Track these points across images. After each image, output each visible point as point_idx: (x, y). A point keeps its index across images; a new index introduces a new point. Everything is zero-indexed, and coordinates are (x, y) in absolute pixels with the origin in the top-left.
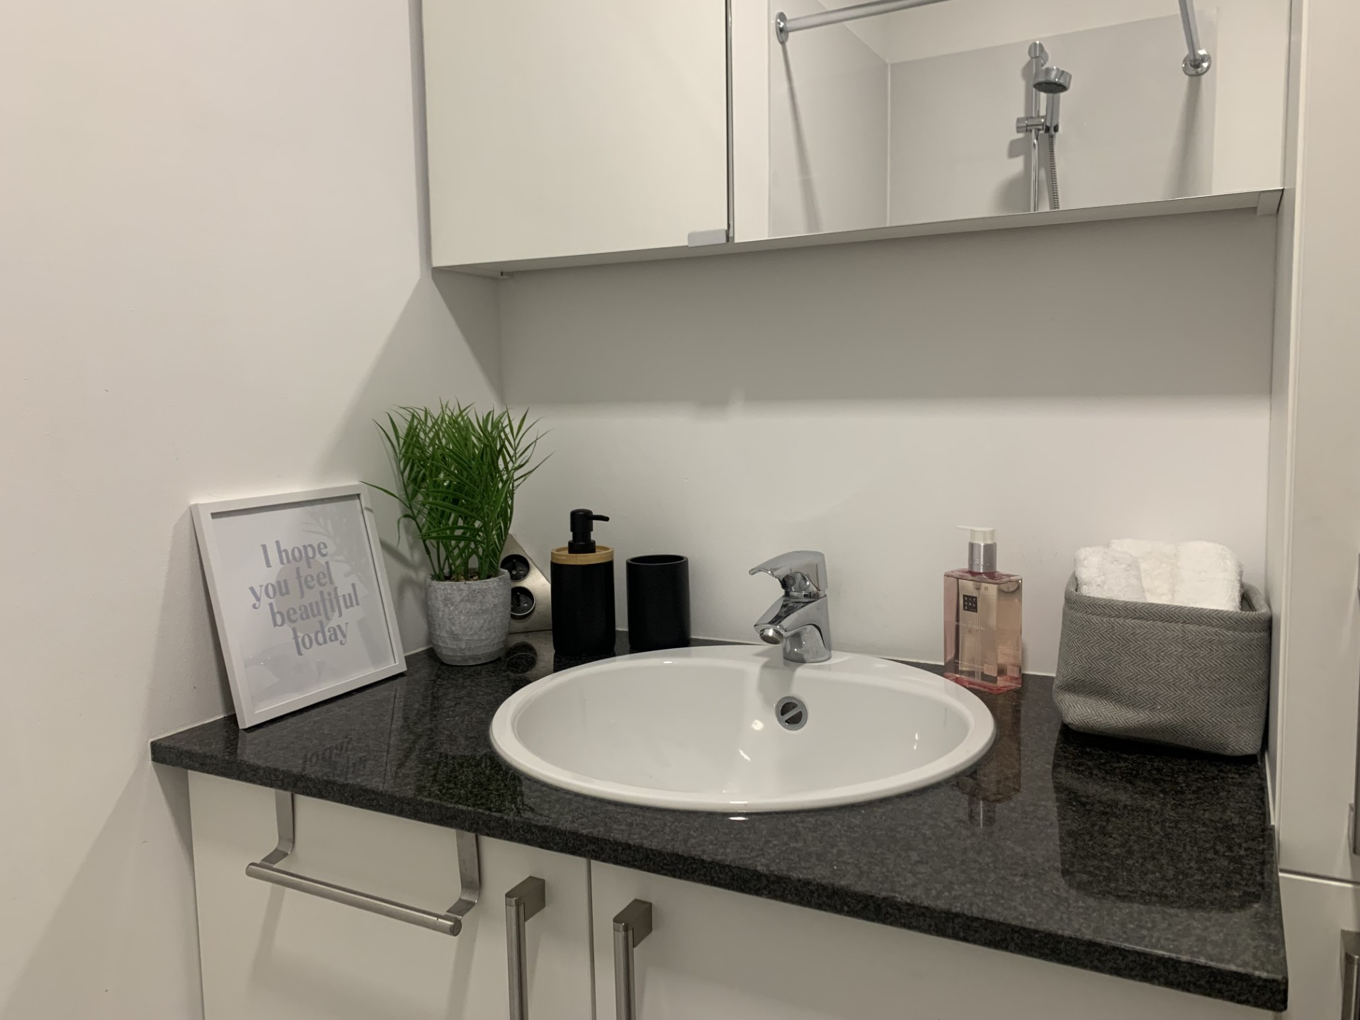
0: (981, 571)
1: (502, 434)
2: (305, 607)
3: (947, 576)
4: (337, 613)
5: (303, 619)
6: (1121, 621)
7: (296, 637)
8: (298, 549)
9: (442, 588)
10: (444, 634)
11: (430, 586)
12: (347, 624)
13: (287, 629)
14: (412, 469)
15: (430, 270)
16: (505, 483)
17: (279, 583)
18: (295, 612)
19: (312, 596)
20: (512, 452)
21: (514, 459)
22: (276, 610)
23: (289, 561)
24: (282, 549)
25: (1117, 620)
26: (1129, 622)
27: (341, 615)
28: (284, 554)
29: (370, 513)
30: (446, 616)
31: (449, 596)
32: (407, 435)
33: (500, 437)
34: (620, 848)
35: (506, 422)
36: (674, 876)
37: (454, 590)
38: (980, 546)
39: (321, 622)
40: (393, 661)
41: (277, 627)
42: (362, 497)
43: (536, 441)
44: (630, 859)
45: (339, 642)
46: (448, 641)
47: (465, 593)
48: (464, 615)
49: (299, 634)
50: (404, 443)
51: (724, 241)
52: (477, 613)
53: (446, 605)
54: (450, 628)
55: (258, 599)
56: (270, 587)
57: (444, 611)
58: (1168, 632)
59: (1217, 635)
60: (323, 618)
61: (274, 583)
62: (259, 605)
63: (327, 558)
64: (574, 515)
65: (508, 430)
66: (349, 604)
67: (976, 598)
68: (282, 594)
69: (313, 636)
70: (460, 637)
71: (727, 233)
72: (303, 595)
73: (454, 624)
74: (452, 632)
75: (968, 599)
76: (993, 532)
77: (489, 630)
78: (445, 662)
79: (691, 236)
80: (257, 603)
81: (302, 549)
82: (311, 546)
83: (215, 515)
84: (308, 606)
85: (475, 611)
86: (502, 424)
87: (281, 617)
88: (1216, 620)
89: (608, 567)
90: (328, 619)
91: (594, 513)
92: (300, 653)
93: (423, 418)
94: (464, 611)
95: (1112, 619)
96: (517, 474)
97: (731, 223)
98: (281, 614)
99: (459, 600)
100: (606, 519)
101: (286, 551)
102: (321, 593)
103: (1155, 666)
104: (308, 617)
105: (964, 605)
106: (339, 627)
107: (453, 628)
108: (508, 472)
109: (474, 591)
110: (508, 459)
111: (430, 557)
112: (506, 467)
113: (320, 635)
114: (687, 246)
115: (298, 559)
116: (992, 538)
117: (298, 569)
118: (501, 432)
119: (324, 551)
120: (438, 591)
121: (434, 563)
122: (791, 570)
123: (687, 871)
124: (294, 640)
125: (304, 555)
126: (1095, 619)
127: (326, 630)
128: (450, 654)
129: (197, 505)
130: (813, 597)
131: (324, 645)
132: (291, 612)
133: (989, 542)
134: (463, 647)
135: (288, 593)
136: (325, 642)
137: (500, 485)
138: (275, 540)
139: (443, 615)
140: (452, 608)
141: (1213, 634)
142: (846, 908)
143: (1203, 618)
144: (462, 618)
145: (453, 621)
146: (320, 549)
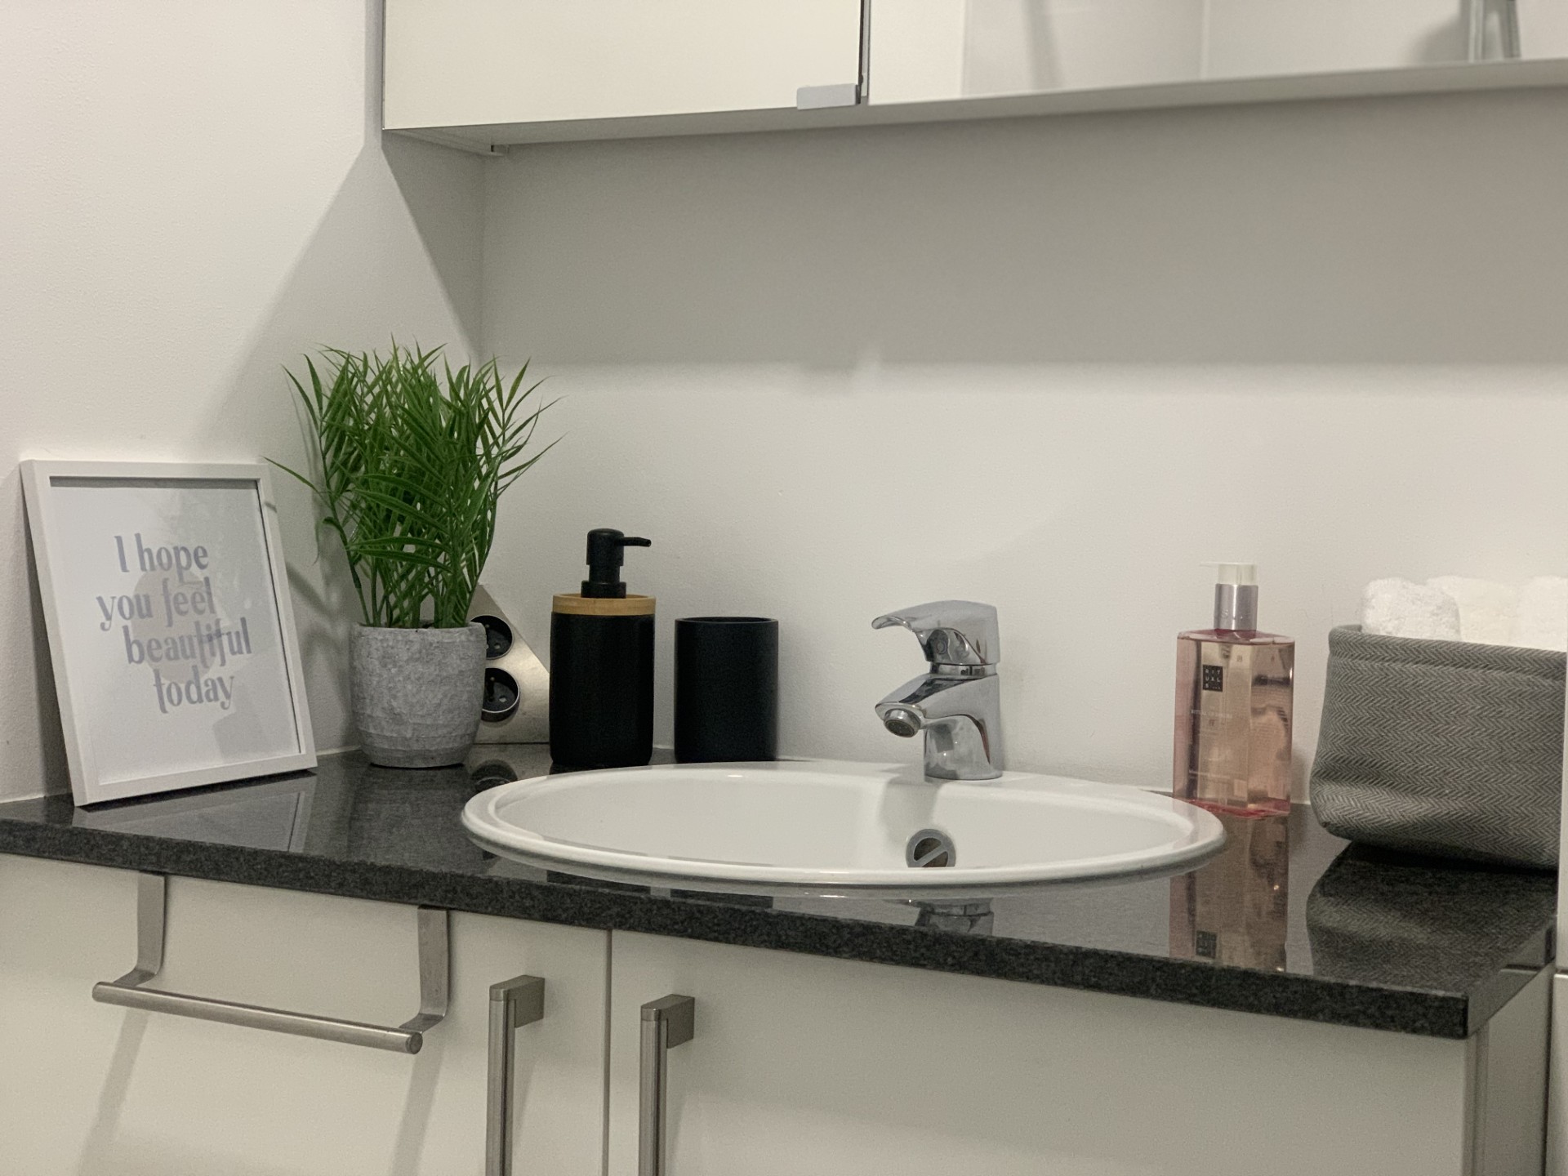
0: (1233, 628)
1: (484, 402)
2: (174, 641)
3: (1181, 638)
4: (218, 659)
5: (169, 658)
6: (1398, 666)
7: (159, 685)
8: (167, 551)
9: (380, 637)
10: (379, 713)
11: (360, 635)
12: (232, 678)
13: (146, 668)
14: (338, 449)
15: (380, 135)
16: (483, 479)
17: (137, 597)
18: (159, 646)
19: (184, 626)
20: (498, 431)
21: (500, 441)
22: (132, 638)
23: (153, 568)
24: (144, 547)
25: (1393, 665)
26: (1412, 667)
27: (223, 663)
28: (146, 555)
29: (272, 512)
30: (384, 683)
31: (390, 651)
32: (336, 390)
33: (480, 405)
34: (655, 907)
35: (491, 383)
36: (728, 942)
37: (398, 641)
38: (1231, 588)
39: (195, 668)
40: (297, 750)
41: (133, 663)
42: (261, 485)
43: (537, 414)
44: (669, 922)
45: (219, 703)
46: (384, 723)
47: (416, 647)
48: (412, 682)
49: (163, 680)
50: (330, 405)
51: (853, 101)
52: (433, 681)
53: (385, 666)
54: (389, 702)
55: (109, 618)
56: (125, 602)
57: (380, 676)
58: (1463, 682)
59: (1529, 685)
60: (197, 661)
61: (131, 596)
62: (110, 626)
63: (206, 572)
64: (594, 537)
65: (493, 395)
66: (236, 649)
67: (1221, 668)
68: (142, 616)
69: (183, 687)
70: (404, 717)
71: (858, 89)
72: (170, 624)
73: (395, 697)
74: (392, 709)
75: (1210, 671)
76: (1252, 569)
77: (450, 711)
78: (377, 763)
79: (801, 92)
80: (107, 624)
81: (172, 552)
82: (185, 549)
83: (56, 481)
84: (177, 641)
85: (431, 678)
86: (485, 385)
87: (140, 650)
88: (1528, 664)
89: (646, 625)
90: (206, 667)
91: (626, 535)
92: (164, 710)
93: (361, 369)
94: (412, 678)
95: (1386, 664)
96: (504, 468)
97: (865, 74)
98: (140, 645)
99: (405, 658)
100: (646, 543)
101: (149, 551)
102: (197, 624)
103: (1443, 731)
104: (176, 658)
105: (1205, 682)
106: (220, 680)
107: (394, 704)
108: (489, 460)
109: (431, 644)
110: (491, 441)
111: (361, 593)
112: (487, 453)
113: (193, 688)
114: (795, 108)
115: (166, 566)
116: (1252, 578)
117: (165, 581)
118: (482, 398)
119: (204, 561)
120: (373, 643)
121: (366, 602)
122: (939, 623)
123: (745, 931)
124: (155, 689)
125: (174, 561)
126: (1363, 665)
127: (202, 681)
128: (386, 747)
129: (31, 462)
130: (975, 673)
131: (198, 704)
132: (154, 645)
133: (1245, 583)
134: (409, 735)
135: (150, 615)
136: (200, 700)
137: (477, 484)
138: (136, 532)
139: (378, 682)
140: (393, 671)
141: (1524, 684)
142: (950, 960)
143: (1510, 661)
144: (409, 687)
145: (394, 692)
146: (198, 556)
